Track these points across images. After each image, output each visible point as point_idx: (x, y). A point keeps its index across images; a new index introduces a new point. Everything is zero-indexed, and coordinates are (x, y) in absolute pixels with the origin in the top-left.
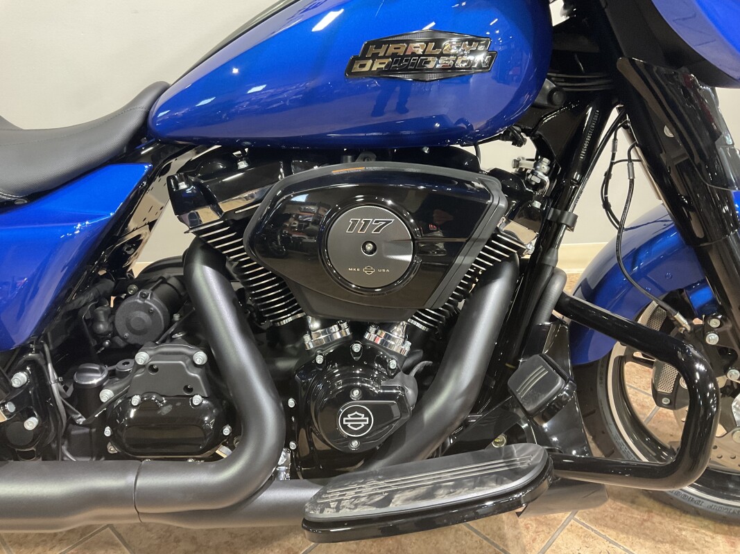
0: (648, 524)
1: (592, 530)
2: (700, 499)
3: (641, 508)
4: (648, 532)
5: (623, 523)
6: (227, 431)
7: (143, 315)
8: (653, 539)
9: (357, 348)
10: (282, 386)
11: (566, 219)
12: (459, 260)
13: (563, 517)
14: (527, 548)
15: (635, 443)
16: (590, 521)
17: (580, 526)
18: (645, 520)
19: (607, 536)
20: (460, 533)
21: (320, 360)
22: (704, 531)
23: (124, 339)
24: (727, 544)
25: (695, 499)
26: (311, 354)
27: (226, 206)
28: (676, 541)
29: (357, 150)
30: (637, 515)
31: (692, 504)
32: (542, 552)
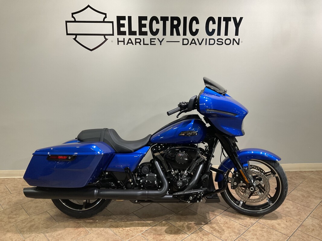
5: (230, 215)
6: (160, 187)
7: (146, 169)
9: (179, 174)
10: (168, 180)
11: (212, 155)
12: (193, 159)
13: (218, 214)
14: (211, 218)
15: (233, 201)
16: (224, 215)
17: (221, 215)
19: (226, 217)
20: (198, 216)
21: (174, 176)
22: (245, 217)
23: (143, 173)
25: (243, 210)
26: (173, 175)
27: (161, 153)
28: (239, 218)
29: (180, 145)
30: (233, 214)
32: (214, 218)
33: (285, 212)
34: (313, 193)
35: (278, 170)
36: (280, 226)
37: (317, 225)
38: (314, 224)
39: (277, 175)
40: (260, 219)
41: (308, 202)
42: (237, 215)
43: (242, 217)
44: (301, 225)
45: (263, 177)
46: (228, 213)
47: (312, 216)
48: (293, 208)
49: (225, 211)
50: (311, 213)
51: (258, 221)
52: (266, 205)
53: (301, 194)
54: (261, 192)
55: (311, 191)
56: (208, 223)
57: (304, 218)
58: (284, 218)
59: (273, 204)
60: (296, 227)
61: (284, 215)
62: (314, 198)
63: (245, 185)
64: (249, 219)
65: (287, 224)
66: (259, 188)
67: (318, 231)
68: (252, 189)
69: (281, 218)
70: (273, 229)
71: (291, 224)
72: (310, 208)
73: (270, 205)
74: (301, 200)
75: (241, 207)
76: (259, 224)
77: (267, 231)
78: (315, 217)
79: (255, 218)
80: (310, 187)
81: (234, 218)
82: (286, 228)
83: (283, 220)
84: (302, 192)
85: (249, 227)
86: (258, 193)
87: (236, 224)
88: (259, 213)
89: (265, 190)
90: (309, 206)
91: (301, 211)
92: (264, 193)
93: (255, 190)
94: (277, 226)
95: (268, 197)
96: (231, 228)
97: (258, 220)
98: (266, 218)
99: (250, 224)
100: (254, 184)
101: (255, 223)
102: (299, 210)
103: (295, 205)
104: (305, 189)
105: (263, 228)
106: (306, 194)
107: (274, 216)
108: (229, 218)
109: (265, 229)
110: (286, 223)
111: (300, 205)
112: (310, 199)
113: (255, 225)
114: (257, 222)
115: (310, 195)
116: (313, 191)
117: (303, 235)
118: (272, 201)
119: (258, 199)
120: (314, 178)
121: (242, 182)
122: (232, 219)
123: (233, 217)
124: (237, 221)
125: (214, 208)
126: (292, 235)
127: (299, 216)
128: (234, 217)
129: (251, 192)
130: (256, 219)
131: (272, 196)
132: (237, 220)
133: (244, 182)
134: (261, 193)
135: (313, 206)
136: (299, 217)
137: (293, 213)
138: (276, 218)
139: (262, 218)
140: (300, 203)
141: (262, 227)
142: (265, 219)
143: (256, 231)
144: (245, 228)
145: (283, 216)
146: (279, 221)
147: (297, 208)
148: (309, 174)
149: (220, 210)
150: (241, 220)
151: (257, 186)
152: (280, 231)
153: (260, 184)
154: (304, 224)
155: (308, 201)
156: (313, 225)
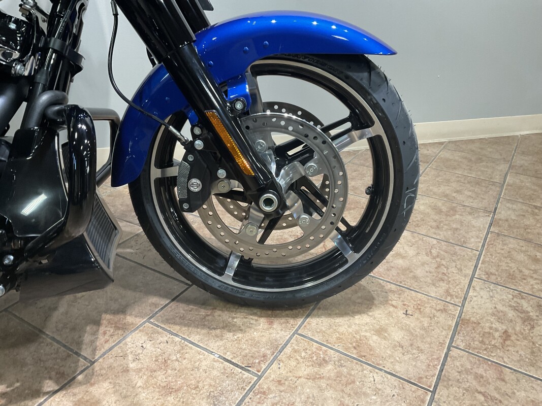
0: (210, 318)
1: (161, 328)
2: (243, 291)
3: (208, 307)
4: (206, 323)
5: (189, 320)
8: (209, 328)
11: (53, 44)
13: (140, 321)
14: (98, 348)
16: (162, 322)
17: (152, 326)
18: (207, 315)
19: (172, 330)
20: (43, 344)
22: (251, 317)
24: (266, 324)
25: (240, 290)
28: (226, 326)
30: (203, 312)
31: (239, 295)
32: (110, 349)
33: (394, 272)
34: (460, 197)
35: (381, 103)
36: (385, 338)
37: (511, 314)
38: (500, 307)
39: (377, 129)
40: (308, 316)
41: (457, 229)
42: (218, 313)
43: (239, 317)
44: (461, 322)
45: (319, 141)
46: (181, 308)
47: (484, 277)
48: (418, 253)
49: (173, 300)
50: (476, 267)
51: (300, 327)
52: (331, 260)
53: (430, 206)
54: (311, 210)
55: (454, 195)
56: (74, 378)
57: (462, 290)
58: (394, 299)
59: (358, 256)
60: (444, 333)
61: (393, 287)
62: (470, 214)
63: (237, 186)
64: (266, 326)
65: (411, 322)
66: (302, 195)
67: (525, 338)
68: (269, 202)
69: (386, 302)
70: (361, 360)
71: (426, 325)
72: (468, 246)
73: (347, 261)
74: (434, 224)
75: (234, 280)
76: (304, 343)
77: (339, 375)
78: (493, 278)
79: (287, 316)
80: (448, 181)
81: (204, 331)
82: (412, 345)
83: (391, 309)
84: (432, 200)
85: (264, 367)
86: (299, 218)
87: (207, 360)
88: (304, 294)
89: (325, 202)
90: (465, 242)
91: (444, 263)
92: (320, 213)
93: (283, 206)
94: (374, 340)
95: (338, 229)
96: (177, 391)
97: (301, 320)
98: (330, 312)
99: (268, 352)
100: (281, 181)
101: (288, 341)
102: (438, 260)
103: (420, 242)
104: (435, 190)
105: (320, 365)
106: (443, 204)
107: (359, 294)
108: (184, 331)
109: (330, 367)
110: (407, 321)
111: (435, 242)
112: (457, 216)
113: (288, 350)
114: (296, 332)
115: (454, 205)
116: (457, 192)
117: (480, 371)
118: (352, 241)
119: (299, 241)
120: (451, 157)
121: (222, 173)
122: (195, 338)
123: (202, 324)
124: (214, 345)
125: (129, 294)
126: (439, 378)
127: (441, 284)
128: (204, 326)
129: (267, 215)
130: (292, 321)
131: (353, 223)
132: (217, 336)
133: (235, 172)
134: (311, 215)
135: (475, 241)
136: (444, 286)
137: (419, 272)
138: (367, 303)
139: (315, 312)
140: (435, 234)
141: (318, 355)
142: (329, 315)
143: (293, 389)
144: (246, 374)
145: (391, 291)
146: (378, 316)
147: (429, 253)
148: (436, 150)
149: (154, 299)
150: (229, 335)
151: (293, 187)
152: (388, 367)
153: (304, 181)
154: (467, 317)
155: (454, 226)
156: (500, 317)
